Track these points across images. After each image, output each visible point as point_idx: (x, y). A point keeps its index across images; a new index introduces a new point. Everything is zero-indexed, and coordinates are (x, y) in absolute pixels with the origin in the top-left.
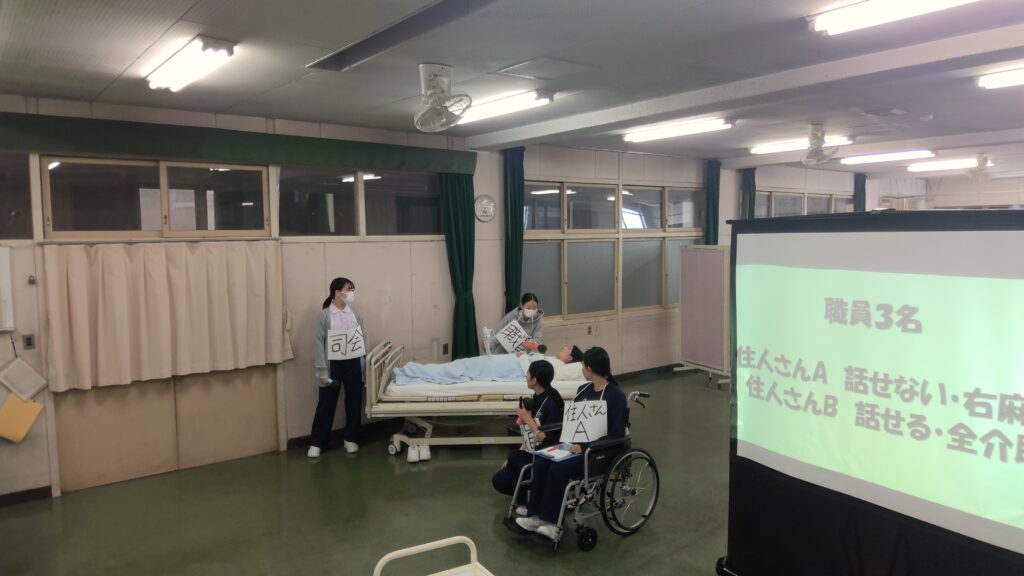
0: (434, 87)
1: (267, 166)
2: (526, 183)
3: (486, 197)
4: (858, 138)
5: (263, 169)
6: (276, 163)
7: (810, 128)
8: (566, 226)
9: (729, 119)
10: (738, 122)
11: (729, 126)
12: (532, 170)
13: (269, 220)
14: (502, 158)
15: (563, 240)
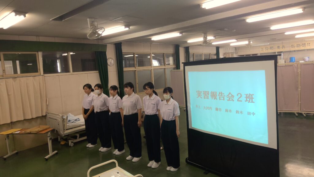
0: (93, 25)
1: (38, 52)
2: (123, 53)
3: (111, 58)
4: (216, 37)
5: (37, 53)
6: (41, 51)
7: (203, 34)
8: (136, 66)
9: (181, 33)
10: (183, 34)
11: (181, 35)
12: (124, 49)
13: (40, 69)
14: (115, 46)
15: (135, 70)
